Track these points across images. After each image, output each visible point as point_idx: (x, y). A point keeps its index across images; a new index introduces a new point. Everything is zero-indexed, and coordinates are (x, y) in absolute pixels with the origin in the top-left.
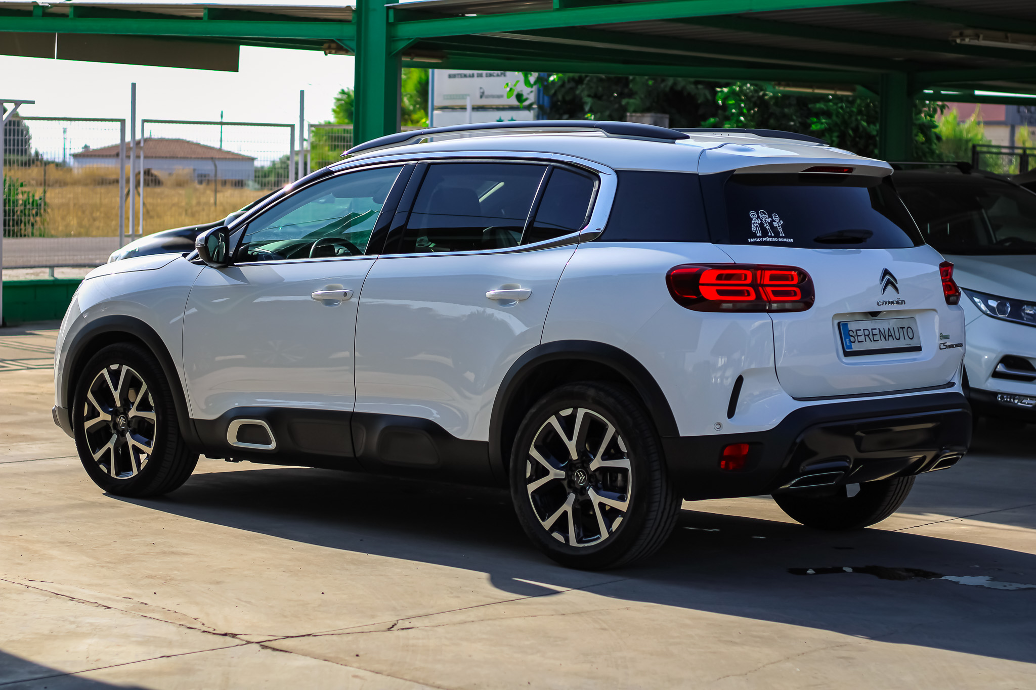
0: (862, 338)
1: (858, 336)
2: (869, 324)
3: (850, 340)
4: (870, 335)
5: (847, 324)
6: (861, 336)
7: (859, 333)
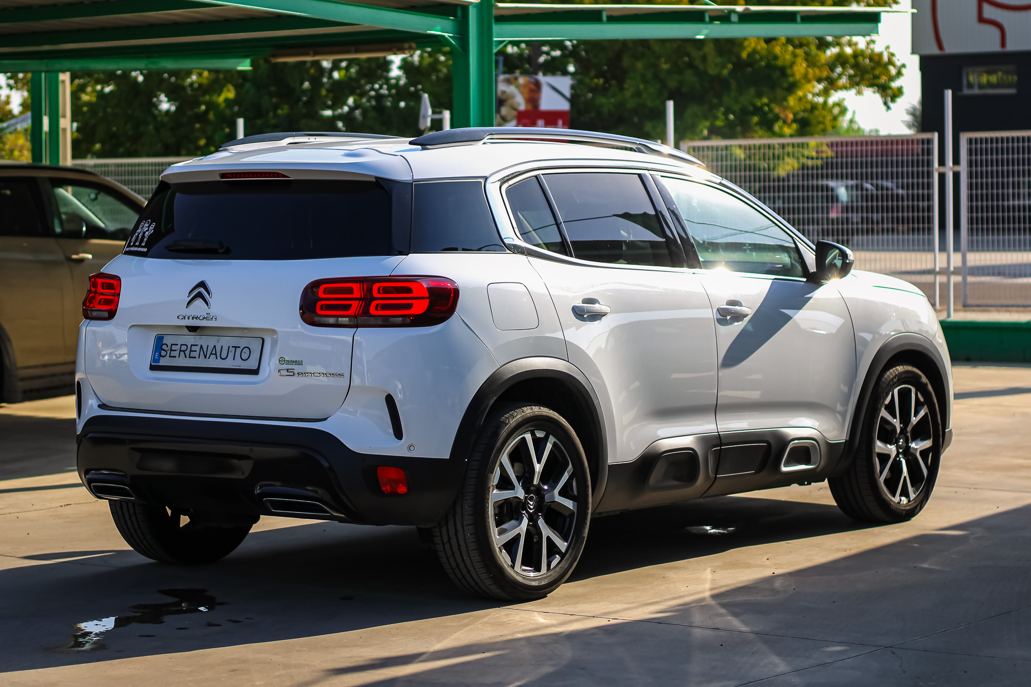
0: (176, 353)
1: (171, 350)
2: (190, 339)
3: (160, 354)
4: (186, 351)
5: (163, 337)
6: (176, 350)
7: (174, 348)
